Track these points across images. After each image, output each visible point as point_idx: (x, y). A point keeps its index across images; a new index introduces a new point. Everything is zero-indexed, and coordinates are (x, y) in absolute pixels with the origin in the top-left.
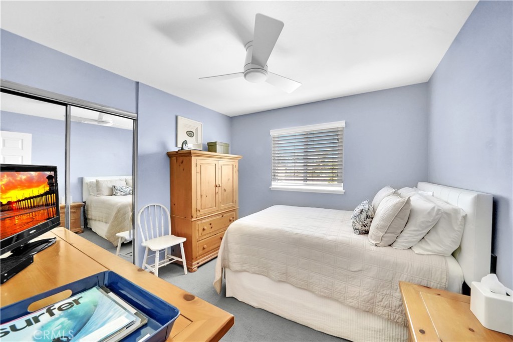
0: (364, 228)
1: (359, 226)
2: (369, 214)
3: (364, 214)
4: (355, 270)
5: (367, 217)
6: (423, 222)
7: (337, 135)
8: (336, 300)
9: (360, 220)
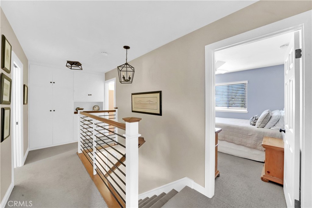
0: (254, 123)
1: (252, 123)
2: (256, 118)
3: (254, 119)
4: (250, 135)
5: (256, 119)
6: (274, 120)
7: (244, 87)
8: (243, 145)
9: (253, 120)
